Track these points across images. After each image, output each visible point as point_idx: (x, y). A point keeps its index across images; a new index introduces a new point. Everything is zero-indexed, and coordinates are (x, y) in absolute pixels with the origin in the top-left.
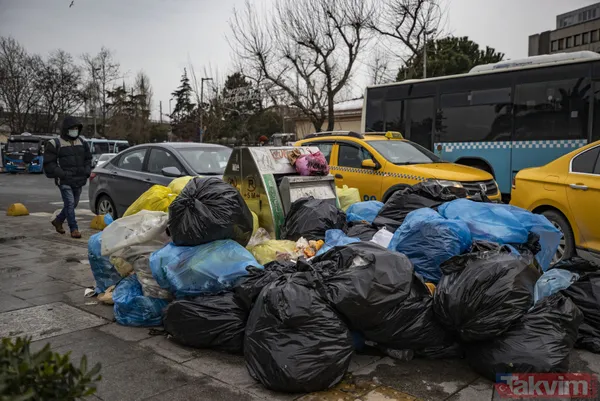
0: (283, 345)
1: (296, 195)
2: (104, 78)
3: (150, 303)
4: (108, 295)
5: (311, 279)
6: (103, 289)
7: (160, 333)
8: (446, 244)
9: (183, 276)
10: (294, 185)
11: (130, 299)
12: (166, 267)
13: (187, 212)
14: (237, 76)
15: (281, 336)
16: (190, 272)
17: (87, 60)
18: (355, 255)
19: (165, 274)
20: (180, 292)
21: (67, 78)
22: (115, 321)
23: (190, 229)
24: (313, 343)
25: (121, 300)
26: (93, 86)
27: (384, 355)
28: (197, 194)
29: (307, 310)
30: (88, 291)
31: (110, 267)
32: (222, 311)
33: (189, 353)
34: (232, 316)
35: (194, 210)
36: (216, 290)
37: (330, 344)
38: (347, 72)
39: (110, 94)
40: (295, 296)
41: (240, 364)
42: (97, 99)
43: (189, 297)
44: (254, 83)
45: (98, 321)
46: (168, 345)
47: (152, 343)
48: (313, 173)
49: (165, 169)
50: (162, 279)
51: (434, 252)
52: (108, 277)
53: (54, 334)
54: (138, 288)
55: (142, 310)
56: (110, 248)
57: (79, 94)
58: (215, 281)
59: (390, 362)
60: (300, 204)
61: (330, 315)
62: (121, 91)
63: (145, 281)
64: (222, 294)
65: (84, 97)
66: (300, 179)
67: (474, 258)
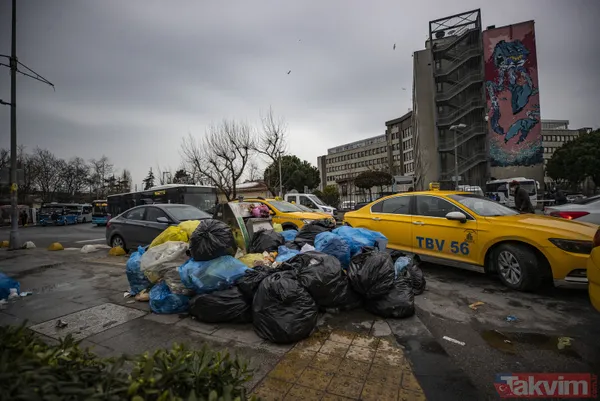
0: (283, 315)
1: (256, 229)
2: (103, 172)
3: (178, 298)
4: (143, 295)
5: (294, 274)
6: (137, 292)
7: (187, 316)
8: (346, 249)
9: (202, 280)
10: (255, 223)
11: (163, 297)
12: (191, 275)
13: (203, 240)
14: (182, 171)
15: (281, 310)
16: (208, 276)
17: (93, 162)
18: (311, 258)
19: (190, 279)
20: (201, 289)
21: (81, 172)
22: (152, 311)
23: (205, 251)
24: (300, 312)
25: (158, 298)
26: (96, 177)
27: (325, 312)
28: (209, 230)
29: (296, 293)
30: (126, 294)
31: (142, 277)
32: (232, 299)
33: (212, 327)
34: (239, 301)
35: (208, 239)
36: (225, 286)
37: (307, 311)
38: (242, 170)
39: (106, 181)
40: (287, 284)
41: (248, 329)
42: (98, 183)
43: (209, 292)
44: (192, 175)
45: (141, 314)
46: (194, 323)
47: (184, 323)
48: (263, 216)
49: (159, 219)
50: (189, 282)
51: (341, 254)
52: (140, 284)
53: (112, 325)
54: (167, 289)
55: (172, 303)
56: (147, 266)
57: (89, 181)
58: (225, 280)
59: (329, 316)
60: (260, 233)
61: (306, 294)
62: (113, 179)
63: (173, 284)
64: (230, 288)
65: (91, 182)
66: (257, 219)
67: (370, 255)
